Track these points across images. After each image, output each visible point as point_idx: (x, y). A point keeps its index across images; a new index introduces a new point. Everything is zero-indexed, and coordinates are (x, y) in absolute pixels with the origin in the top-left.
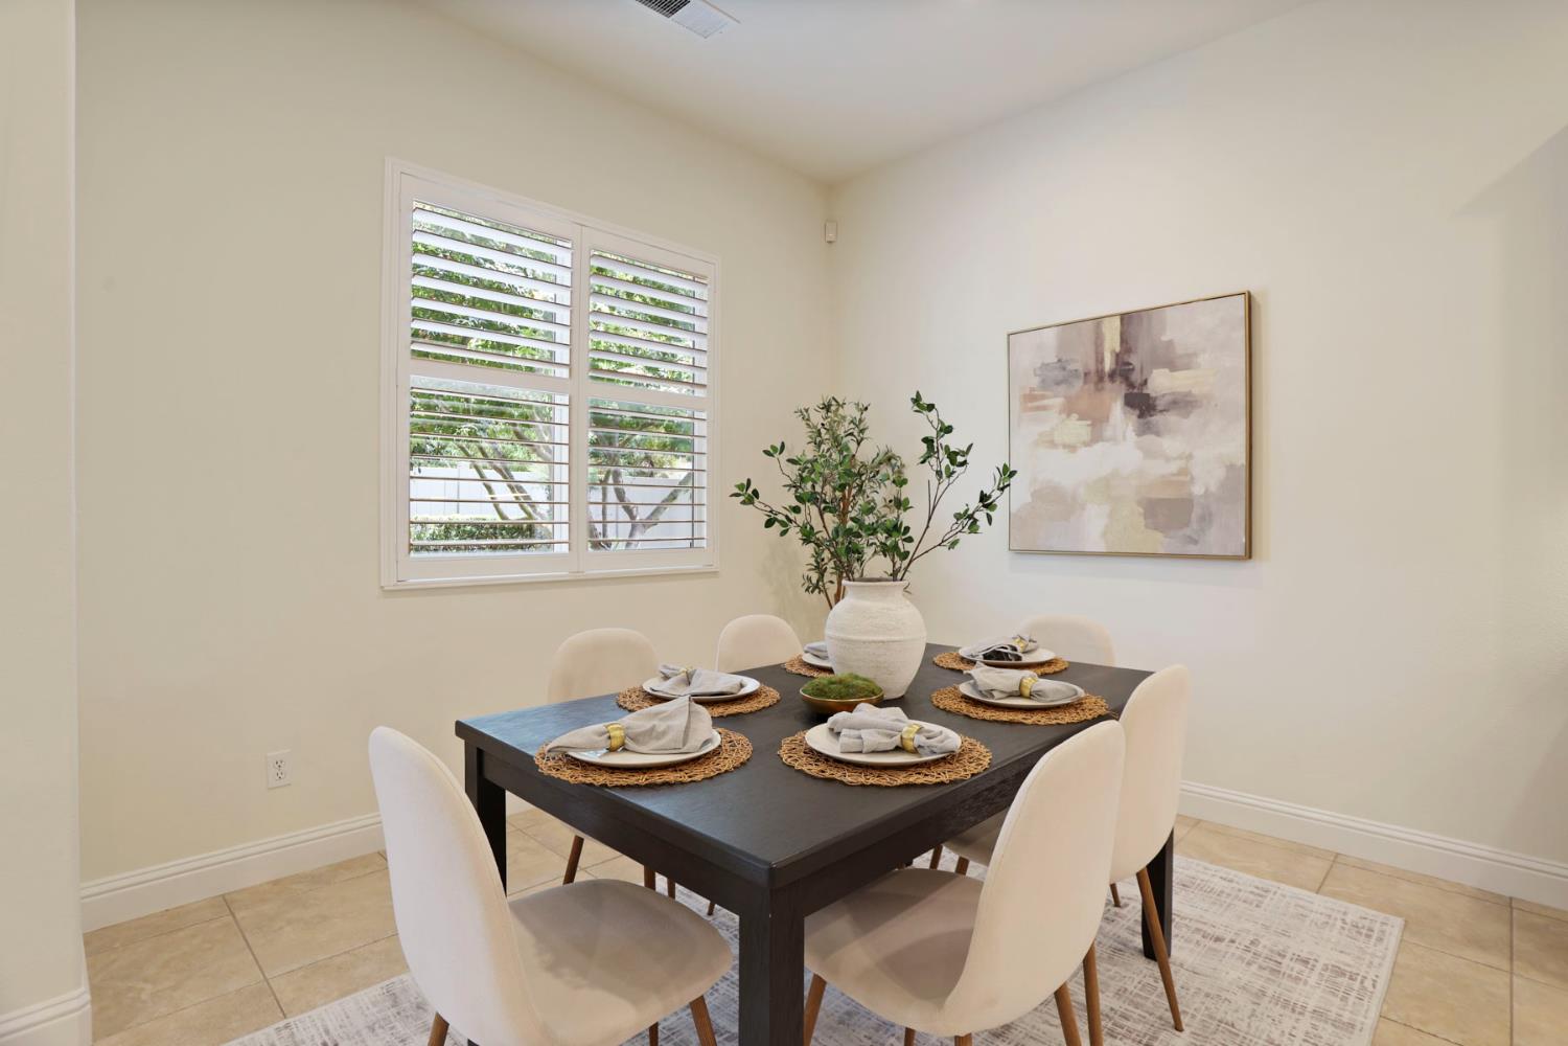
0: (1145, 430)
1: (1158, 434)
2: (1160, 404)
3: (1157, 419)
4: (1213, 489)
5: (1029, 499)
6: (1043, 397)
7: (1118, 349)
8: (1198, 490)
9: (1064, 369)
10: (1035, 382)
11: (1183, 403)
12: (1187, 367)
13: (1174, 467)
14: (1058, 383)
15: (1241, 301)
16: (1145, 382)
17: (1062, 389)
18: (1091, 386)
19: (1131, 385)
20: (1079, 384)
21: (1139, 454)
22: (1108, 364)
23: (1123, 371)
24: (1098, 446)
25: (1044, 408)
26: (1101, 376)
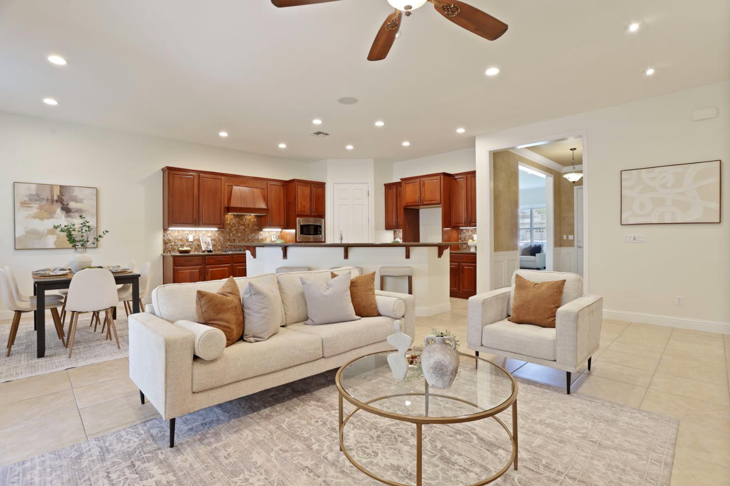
0: (68, 216)
1: (72, 218)
2: (73, 210)
3: (71, 214)
5: (24, 233)
6: (30, 204)
7: (59, 194)
9: (39, 197)
10: (27, 199)
11: (79, 211)
12: (80, 202)
14: (36, 200)
15: (94, 190)
16: (68, 204)
17: (38, 202)
18: (49, 203)
19: (63, 205)
20: (45, 202)
22: (56, 198)
23: (60, 200)
24: (52, 218)
25: (31, 207)
26: (52, 201)
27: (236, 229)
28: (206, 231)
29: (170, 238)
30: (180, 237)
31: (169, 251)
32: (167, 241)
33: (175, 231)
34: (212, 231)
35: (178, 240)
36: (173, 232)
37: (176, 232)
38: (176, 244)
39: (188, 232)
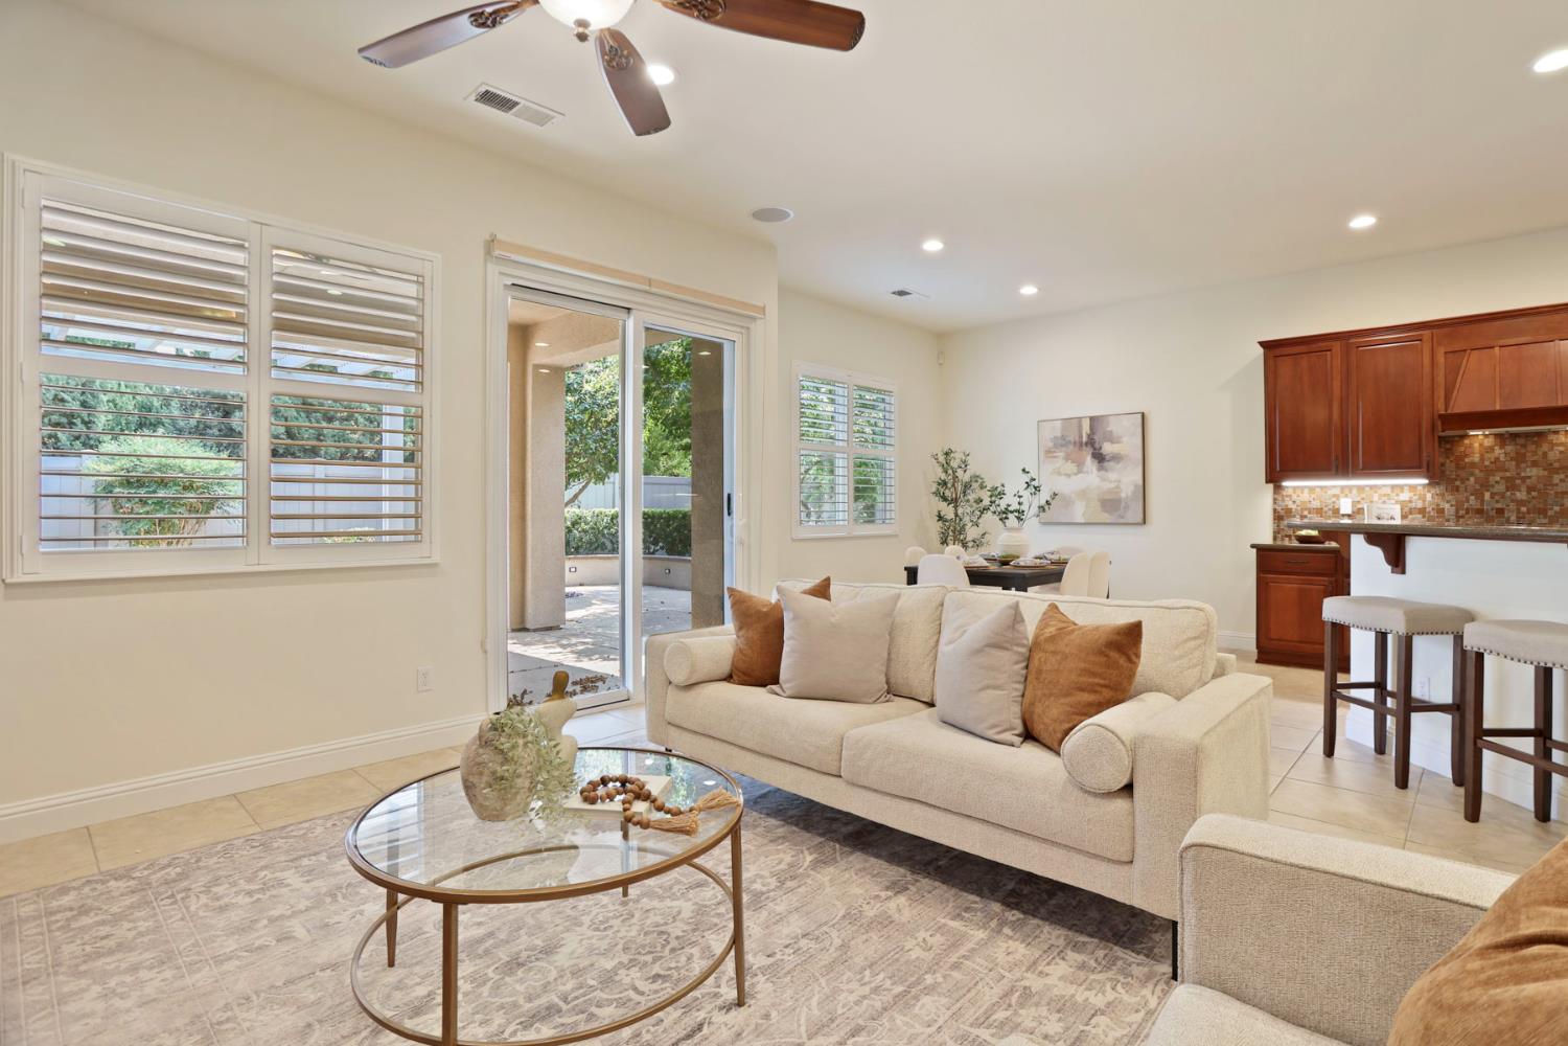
0: (1101, 469)
1: (1106, 471)
2: (1107, 458)
3: (1106, 464)
4: (1130, 494)
6: (1055, 452)
7: (1089, 432)
8: (1123, 495)
9: (1064, 440)
10: (1051, 444)
11: (1117, 458)
12: (1118, 442)
13: (1113, 485)
14: (1062, 446)
15: (1139, 416)
16: (1101, 448)
17: (1064, 449)
18: (1077, 449)
19: (1095, 449)
20: (1071, 447)
21: (1098, 480)
22: (1085, 439)
23: (1091, 442)
24: (1080, 475)
25: (1055, 457)
26: (1081, 444)
27: (1507, 479)
28: (1393, 487)
29: (1291, 506)
30: (1316, 504)
31: (1286, 536)
32: (1282, 513)
33: (1302, 488)
34: (1412, 488)
35: (1310, 510)
36: (1298, 492)
37: (1306, 491)
39: (1336, 491)
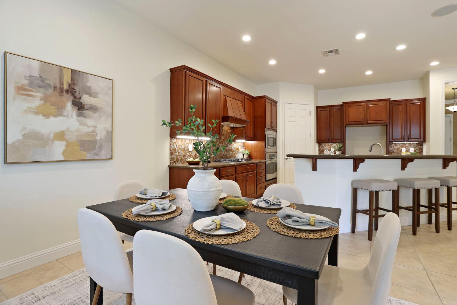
0: (80, 115)
1: (85, 117)
2: (86, 107)
3: (84, 112)
4: (103, 138)
5: (22, 138)
6: (31, 91)
7: (70, 82)
8: (98, 138)
9: (43, 82)
10: (26, 82)
11: (93, 109)
12: (95, 97)
13: (90, 130)
14: (40, 87)
15: (111, 82)
16: (81, 98)
17: (42, 90)
18: (58, 93)
19: (75, 97)
20: (51, 91)
21: (77, 123)
22: (66, 87)
23: (72, 91)
24: (59, 117)
25: (31, 96)
26: (62, 90)
29: (176, 148)
30: (183, 147)
31: (174, 161)
32: (173, 151)
35: (181, 149)
36: (178, 141)
37: (180, 141)
38: (180, 154)
39: (188, 141)
